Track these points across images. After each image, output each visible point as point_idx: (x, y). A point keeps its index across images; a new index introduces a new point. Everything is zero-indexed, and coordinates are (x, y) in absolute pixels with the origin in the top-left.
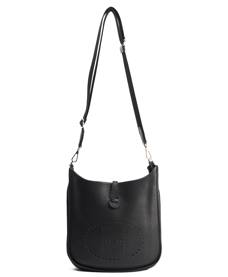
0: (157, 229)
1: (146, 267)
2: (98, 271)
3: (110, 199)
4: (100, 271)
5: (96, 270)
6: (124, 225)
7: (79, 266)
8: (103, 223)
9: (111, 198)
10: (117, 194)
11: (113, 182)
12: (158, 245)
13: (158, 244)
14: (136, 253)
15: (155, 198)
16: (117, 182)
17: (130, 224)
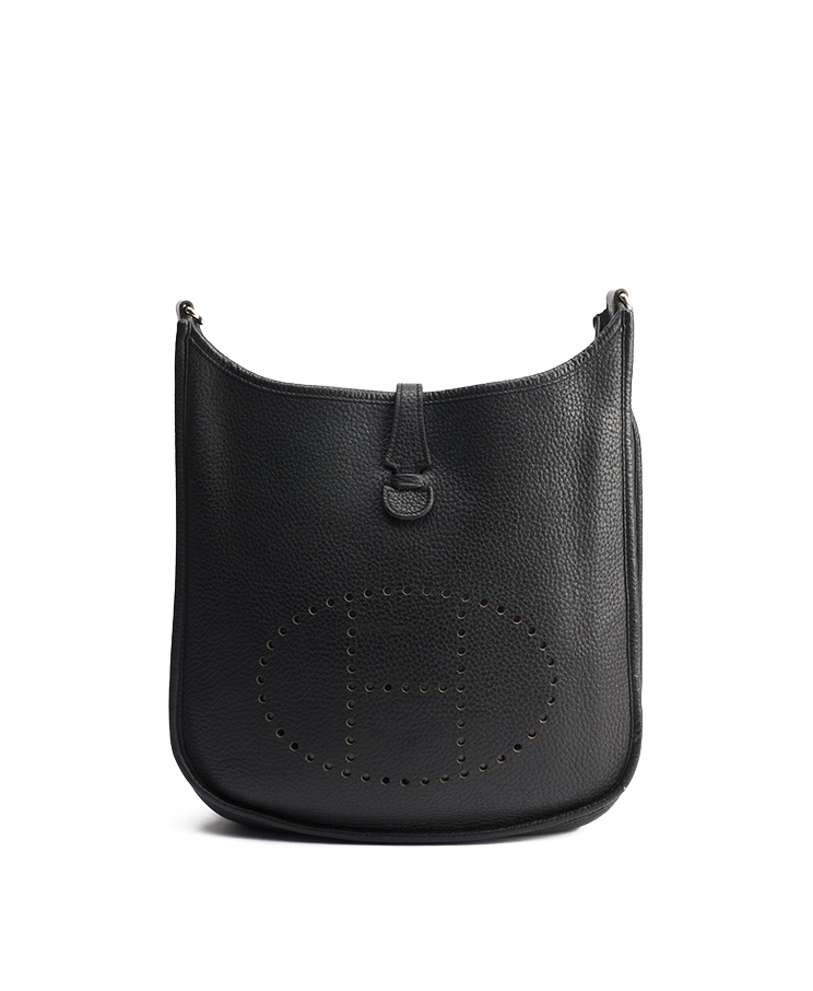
0: (621, 630)
1: (566, 819)
2: (324, 834)
3: (387, 473)
4: (350, 838)
5: (332, 835)
6: (457, 607)
7: (230, 809)
8: (349, 597)
9: (394, 471)
10: (423, 445)
11: (401, 387)
12: (627, 705)
13: (627, 701)
14: (518, 747)
15: (609, 472)
16: (419, 387)
17: (484, 602)
